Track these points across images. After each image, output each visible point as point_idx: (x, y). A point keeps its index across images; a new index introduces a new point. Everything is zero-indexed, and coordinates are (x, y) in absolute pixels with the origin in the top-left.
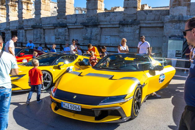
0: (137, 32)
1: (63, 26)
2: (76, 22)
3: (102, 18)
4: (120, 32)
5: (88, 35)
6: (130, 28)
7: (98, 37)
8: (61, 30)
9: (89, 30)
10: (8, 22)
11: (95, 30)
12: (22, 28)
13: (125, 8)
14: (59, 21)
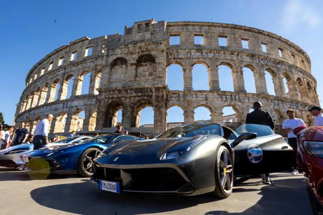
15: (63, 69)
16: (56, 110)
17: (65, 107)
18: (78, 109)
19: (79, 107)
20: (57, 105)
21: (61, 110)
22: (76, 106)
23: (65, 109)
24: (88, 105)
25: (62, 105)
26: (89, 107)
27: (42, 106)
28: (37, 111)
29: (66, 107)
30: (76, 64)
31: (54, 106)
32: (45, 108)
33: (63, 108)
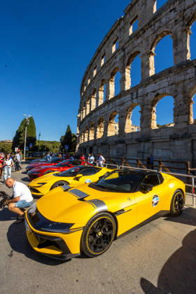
0: (190, 145)
1: (122, 142)
2: (132, 139)
3: (153, 134)
4: (170, 145)
5: (141, 149)
6: (180, 141)
7: (151, 151)
8: (120, 146)
9: (142, 144)
10: (89, 141)
11: (147, 145)
12: (96, 145)
13: (176, 123)
14: (120, 138)
15: (121, 51)
16: (123, 104)
17: (134, 97)
18: (158, 95)
19: (160, 92)
20: (123, 98)
21: (130, 103)
22: (154, 92)
23: (135, 101)
24: (177, 84)
25: (129, 96)
26: (181, 85)
27: (103, 105)
28: (98, 113)
29: (137, 97)
30: (141, 32)
31: (118, 101)
32: (106, 106)
33: (132, 99)
